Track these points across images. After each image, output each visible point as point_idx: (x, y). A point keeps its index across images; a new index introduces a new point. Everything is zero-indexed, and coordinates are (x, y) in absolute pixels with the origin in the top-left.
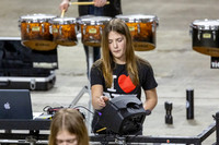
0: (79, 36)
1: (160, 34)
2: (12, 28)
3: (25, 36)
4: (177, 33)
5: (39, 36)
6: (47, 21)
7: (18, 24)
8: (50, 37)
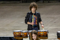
0: (28, 35)
1: (49, 35)
2: (11, 34)
3: (15, 36)
4: (54, 34)
5: (18, 36)
6: (20, 32)
7: (13, 33)
8: (21, 36)
